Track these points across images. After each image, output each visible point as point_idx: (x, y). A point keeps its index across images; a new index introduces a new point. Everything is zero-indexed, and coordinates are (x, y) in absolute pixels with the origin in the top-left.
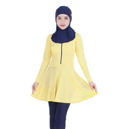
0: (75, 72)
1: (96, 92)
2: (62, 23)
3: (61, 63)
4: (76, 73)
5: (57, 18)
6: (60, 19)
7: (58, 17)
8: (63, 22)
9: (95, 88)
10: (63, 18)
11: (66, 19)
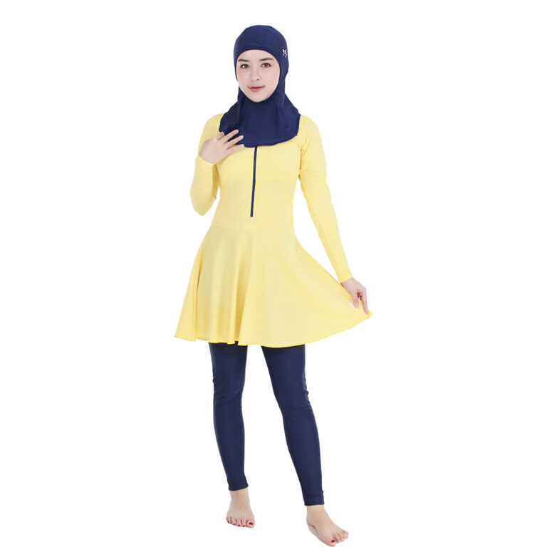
0: (298, 245)
1: (366, 311)
2: (252, 80)
3: (252, 215)
4: (301, 247)
5: (239, 64)
6: (246, 66)
7: (241, 60)
8: (255, 78)
9: (363, 298)
10: (255, 65)
11: (266, 65)
